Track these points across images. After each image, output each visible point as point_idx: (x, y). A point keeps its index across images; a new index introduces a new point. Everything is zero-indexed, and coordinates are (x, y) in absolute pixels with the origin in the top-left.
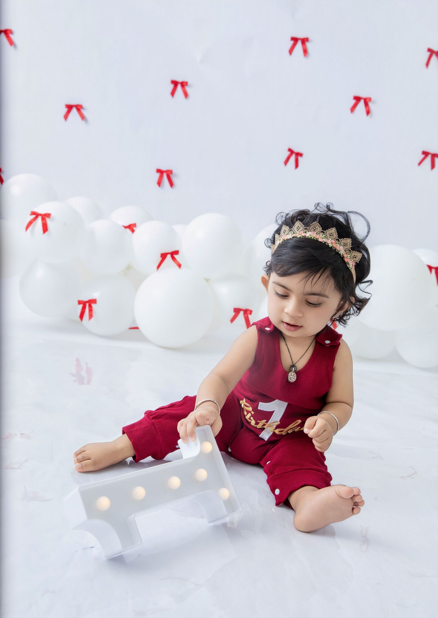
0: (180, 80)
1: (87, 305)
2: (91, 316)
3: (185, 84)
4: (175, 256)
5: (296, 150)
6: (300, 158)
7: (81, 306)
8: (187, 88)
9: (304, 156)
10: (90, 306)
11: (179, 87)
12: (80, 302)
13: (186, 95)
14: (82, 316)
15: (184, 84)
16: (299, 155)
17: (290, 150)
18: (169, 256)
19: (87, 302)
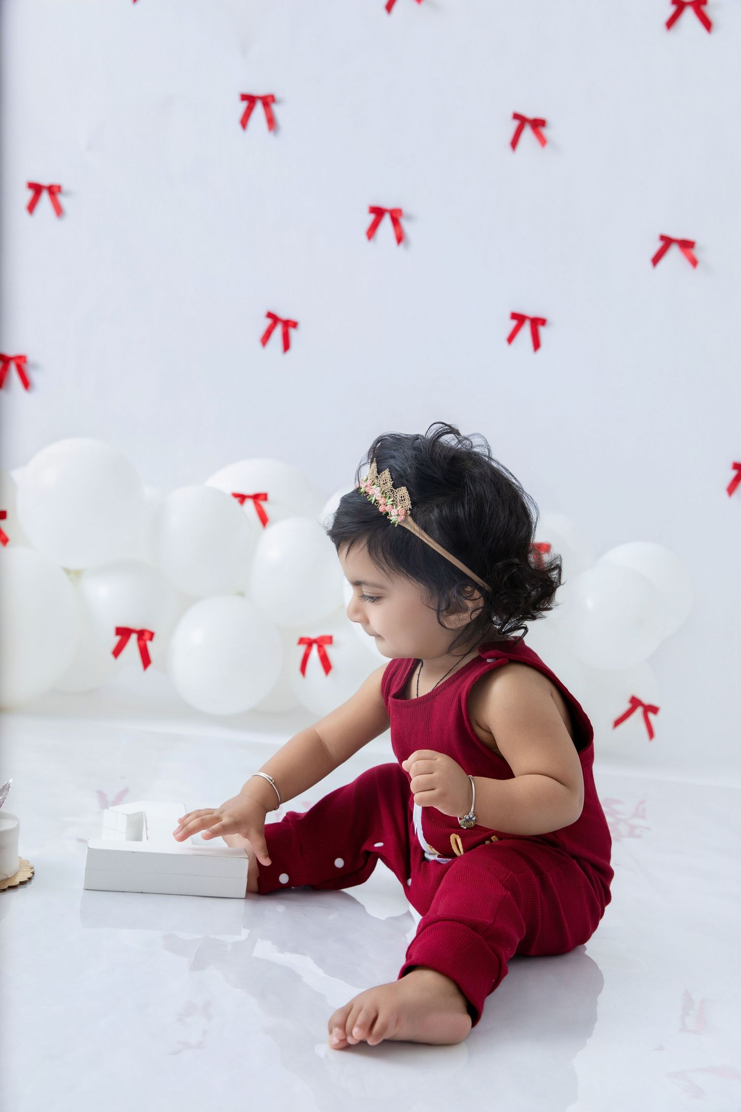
0: (45, 181)
5: (283, 315)
6: (292, 332)
8: (62, 199)
9: (301, 326)
11: (45, 197)
13: (59, 210)
15: (53, 191)
16: (289, 325)
17: (270, 315)
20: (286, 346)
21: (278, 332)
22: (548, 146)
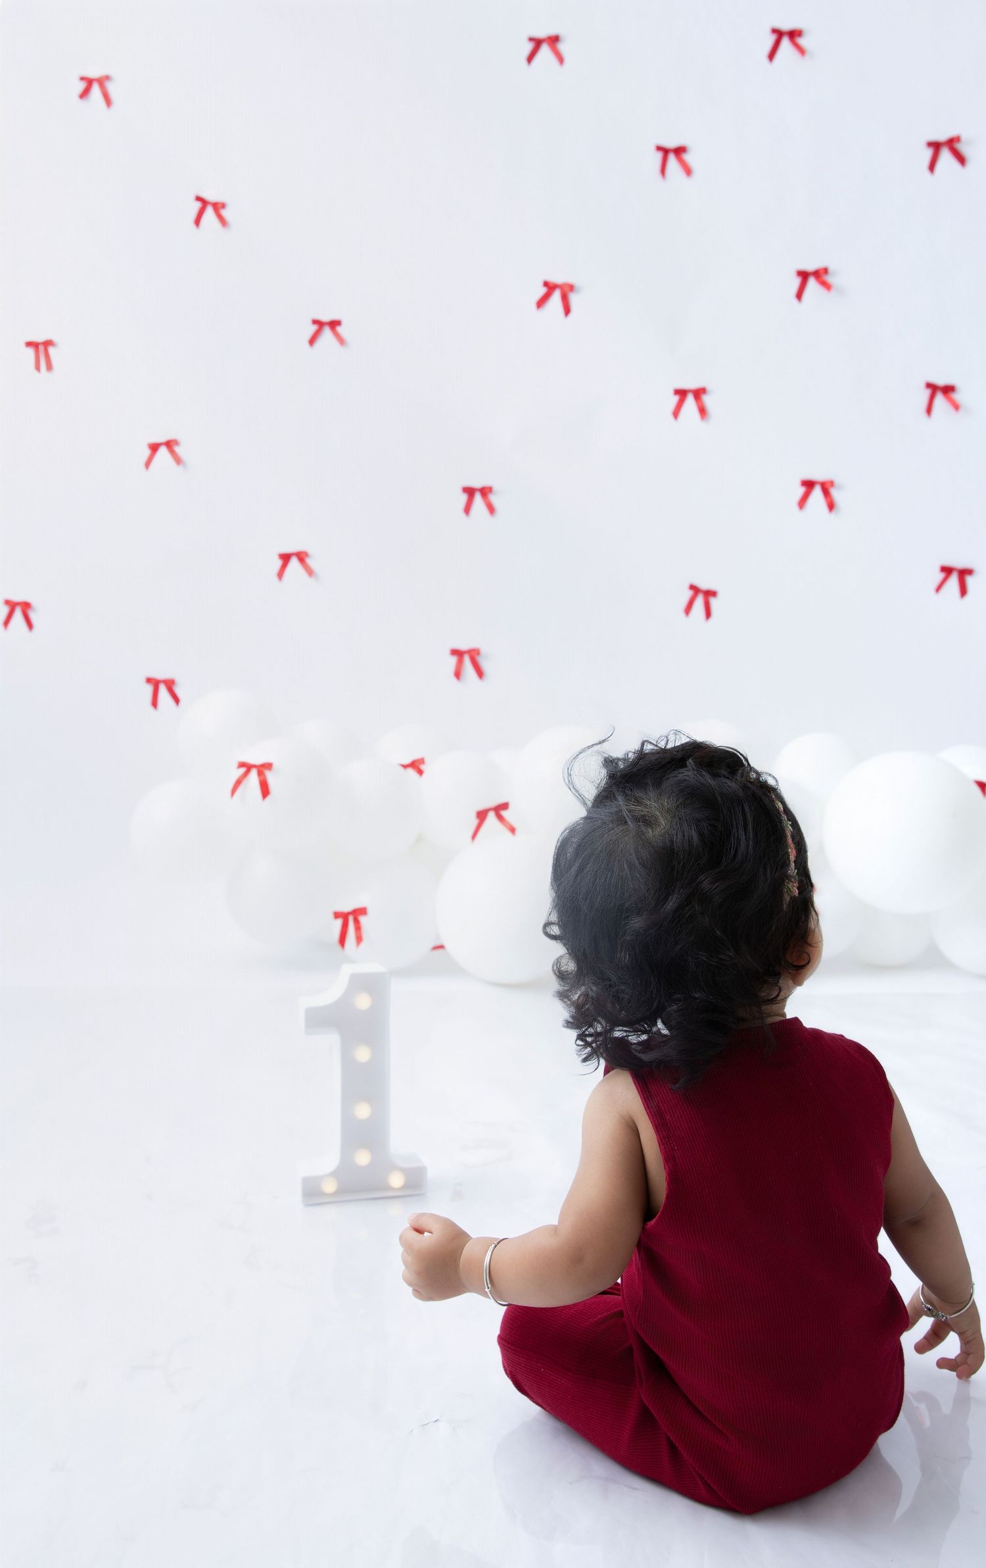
0: (477, 484)
1: (351, 919)
2: (359, 939)
3: (487, 490)
4: (504, 813)
5: (704, 586)
6: (713, 601)
7: (339, 922)
8: (493, 498)
9: (720, 595)
10: (357, 922)
11: (478, 498)
12: (337, 915)
13: (491, 509)
14: (342, 940)
15: (485, 492)
16: (708, 594)
17: (692, 587)
18: (491, 816)
19: (349, 914)
20: (708, 614)
21: (699, 602)
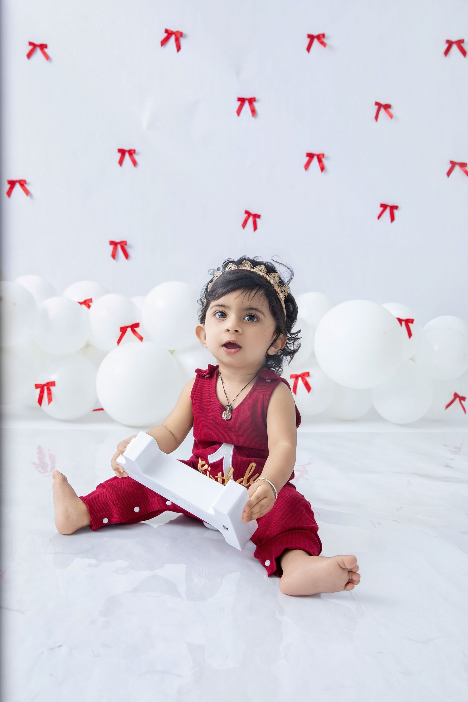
0: (127, 148)
1: (45, 388)
2: (50, 400)
3: (133, 152)
4: (136, 329)
5: (253, 212)
6: (258, 220)
7: (39, 390)
8: (136, 157)
9: (262, 217)
10: (49, 390)
11: (127, 156)
12: (37, 386)
13: (135, 163)
14: (40, 401)
15: (131, 153)
16: (256, 216)
17: (247, 212)
18: (129, 330)
19: (45, 385)
20: (255, 228)
21: (251, 221)
22: (393, 118)
